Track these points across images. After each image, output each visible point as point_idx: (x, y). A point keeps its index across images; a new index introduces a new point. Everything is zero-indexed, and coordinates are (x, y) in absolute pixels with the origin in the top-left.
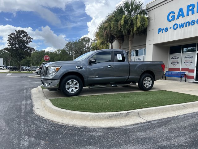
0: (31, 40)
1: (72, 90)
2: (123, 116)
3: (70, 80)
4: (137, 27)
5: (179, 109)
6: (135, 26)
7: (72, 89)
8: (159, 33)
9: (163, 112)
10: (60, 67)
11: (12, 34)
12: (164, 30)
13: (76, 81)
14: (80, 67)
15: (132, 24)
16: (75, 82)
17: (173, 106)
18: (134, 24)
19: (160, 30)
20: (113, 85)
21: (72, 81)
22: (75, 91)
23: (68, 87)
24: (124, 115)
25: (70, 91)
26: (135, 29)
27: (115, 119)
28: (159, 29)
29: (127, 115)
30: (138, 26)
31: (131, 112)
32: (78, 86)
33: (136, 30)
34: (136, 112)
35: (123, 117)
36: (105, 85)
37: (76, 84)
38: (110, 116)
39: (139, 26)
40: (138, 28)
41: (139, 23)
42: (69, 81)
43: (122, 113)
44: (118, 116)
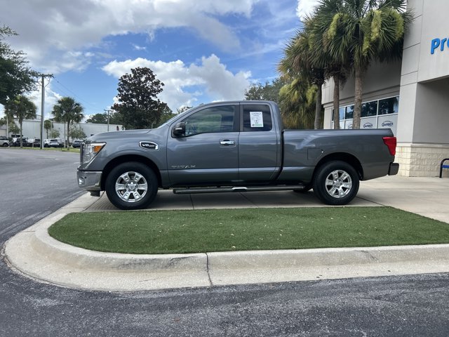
0: (162, 87)
1: (132, 197)
2: (158, 267)
3: (127, 174)
4: (370, 40)
5: (349, 263)
6: (365, 38)
7: (132, 194)
8: (432, 53)
9: (288, 265)
10: (102, 144)
11: (125, 77)
12: (446, 43)
13: (141, 176)
14: (150, 144)
15: (358, 35)
16: (137, 177)
17: (331, 253)
18: (363, 35)
19: (436, 44)
20: (234, 188)
21: (131, 176)
22: (138, 197)
23: (121, 188)
24: (163, 264)
25: (126, 197)
26: (366, 46)
27: (136, 272)
28: (434, 41)
29: (170, 265)
30: (373, 38)
31: (185, 258)
32: (144, 187)
33: (368, 49)
34: (201, 259)
35: (159, 270)
36: (219, 187)
37: (141, 181)
38: (126, 263)
39: (378, 39)
40: (375, 44)
41: (375, 30)
42: (123, 176)
43: (160, 260)
44: (145, 264)
